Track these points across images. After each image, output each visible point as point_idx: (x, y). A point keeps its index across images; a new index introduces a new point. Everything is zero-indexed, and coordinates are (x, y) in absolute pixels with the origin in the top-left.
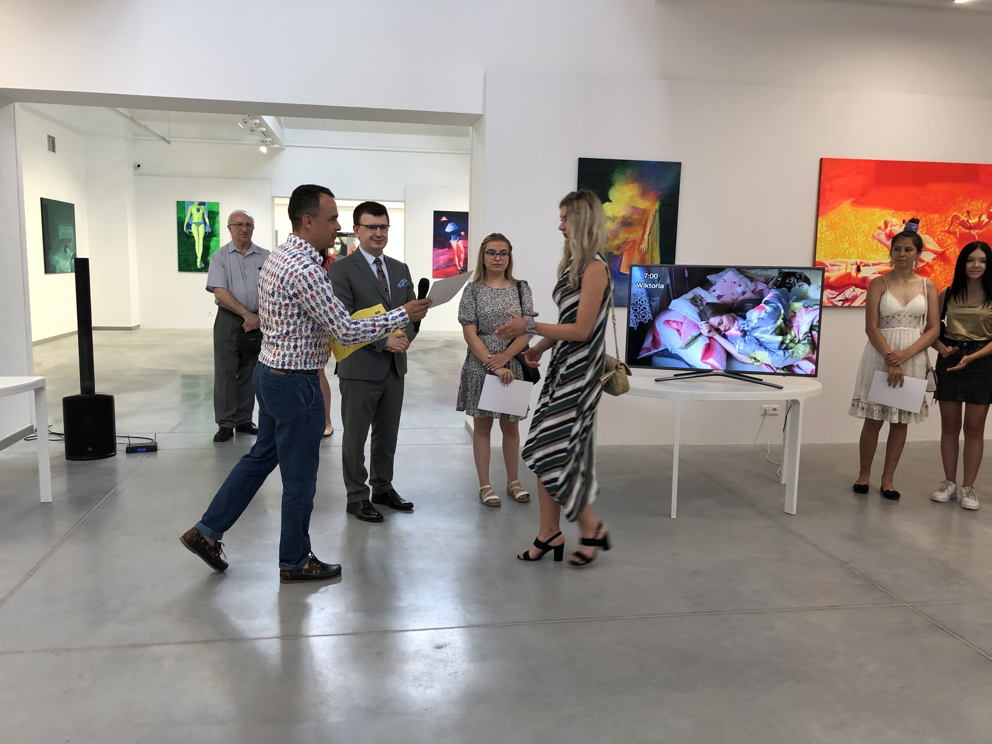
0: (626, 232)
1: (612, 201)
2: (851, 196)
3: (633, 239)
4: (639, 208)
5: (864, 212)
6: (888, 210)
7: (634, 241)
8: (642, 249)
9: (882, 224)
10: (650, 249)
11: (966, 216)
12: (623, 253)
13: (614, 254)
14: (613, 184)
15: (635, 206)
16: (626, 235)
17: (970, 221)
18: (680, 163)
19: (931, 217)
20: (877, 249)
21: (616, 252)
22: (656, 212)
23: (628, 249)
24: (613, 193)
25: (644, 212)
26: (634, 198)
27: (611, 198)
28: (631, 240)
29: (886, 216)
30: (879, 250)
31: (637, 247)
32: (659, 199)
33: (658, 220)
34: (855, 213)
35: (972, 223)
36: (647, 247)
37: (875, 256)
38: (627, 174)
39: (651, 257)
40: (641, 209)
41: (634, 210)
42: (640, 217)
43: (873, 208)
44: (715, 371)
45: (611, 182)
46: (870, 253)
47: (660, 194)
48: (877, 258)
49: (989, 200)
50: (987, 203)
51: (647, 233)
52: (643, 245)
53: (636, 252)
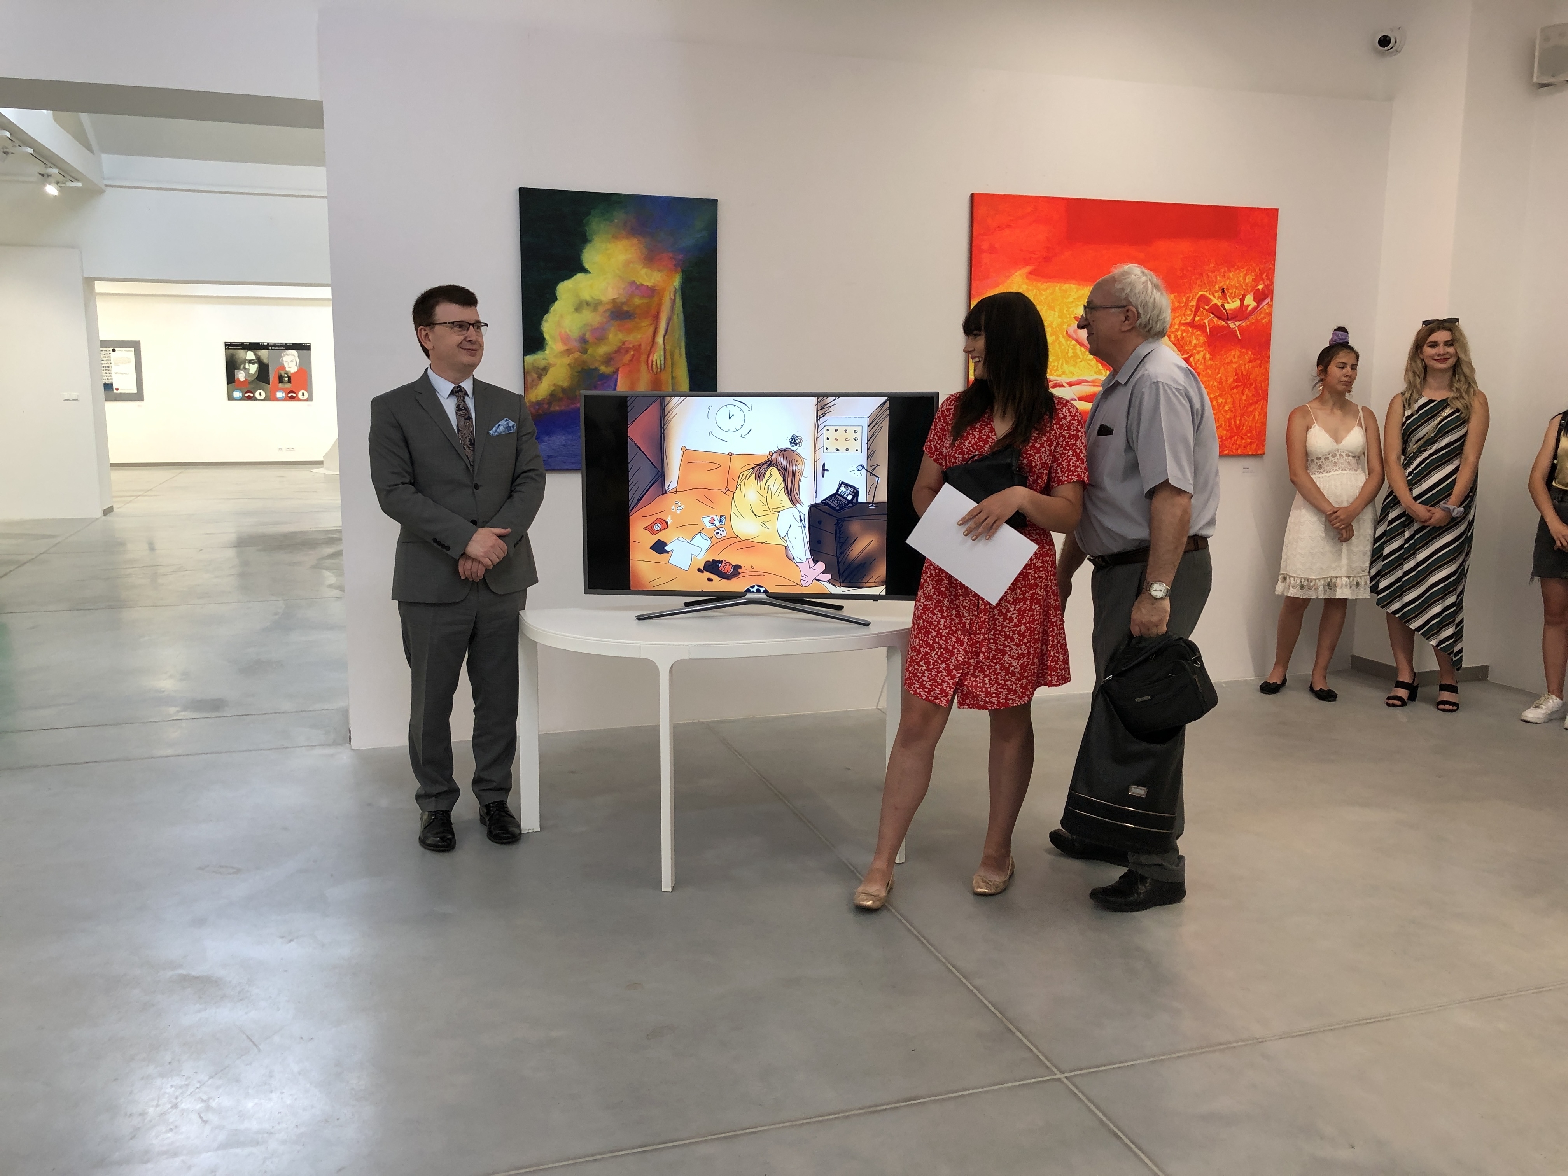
0: (620, 331)
1: (590, 271)
2: (1026, 262)
3: (636, 344)
5: (1049, 291)
7: (638, 348)
8: (654, 363)
9: (1081, 312)
10: (669, 362)
11: (1221, 298)
12: (617, 369)
13: (600, 372)
14: (589, 239)
15: (634, 281)
16: (620, 336)
17: (1227, 306)
18: (715, 201)
20: (1076, 356)
21: (603, 369)
22: (675, 293)
23: (627, 362)
24: (591, 256)
25: (652, 292)
26: (631, 265)
27: (587, 266)
28: (631, 346)
30: (1080, 358)
31: (643, 357)
32: (679, 269)
33: (681, 308)
34: (1035, 292)
35: (1230, 310)
36: (663, 358)
37: (1072, 369)
38: (616, 221)
39: (672, 377)
40: (647, 286)
41: (634, 288)
42: (647, 301)
43: (1066, 283)
44: (749, 596)
45: (586, 235)
46: (1064, 364)
47: (680, 258)
48: (1075, 373)
49: (1257, 270)
50: (1253, 274)
51: (661, 331)
52: (654, 354)
53: (643, 367)
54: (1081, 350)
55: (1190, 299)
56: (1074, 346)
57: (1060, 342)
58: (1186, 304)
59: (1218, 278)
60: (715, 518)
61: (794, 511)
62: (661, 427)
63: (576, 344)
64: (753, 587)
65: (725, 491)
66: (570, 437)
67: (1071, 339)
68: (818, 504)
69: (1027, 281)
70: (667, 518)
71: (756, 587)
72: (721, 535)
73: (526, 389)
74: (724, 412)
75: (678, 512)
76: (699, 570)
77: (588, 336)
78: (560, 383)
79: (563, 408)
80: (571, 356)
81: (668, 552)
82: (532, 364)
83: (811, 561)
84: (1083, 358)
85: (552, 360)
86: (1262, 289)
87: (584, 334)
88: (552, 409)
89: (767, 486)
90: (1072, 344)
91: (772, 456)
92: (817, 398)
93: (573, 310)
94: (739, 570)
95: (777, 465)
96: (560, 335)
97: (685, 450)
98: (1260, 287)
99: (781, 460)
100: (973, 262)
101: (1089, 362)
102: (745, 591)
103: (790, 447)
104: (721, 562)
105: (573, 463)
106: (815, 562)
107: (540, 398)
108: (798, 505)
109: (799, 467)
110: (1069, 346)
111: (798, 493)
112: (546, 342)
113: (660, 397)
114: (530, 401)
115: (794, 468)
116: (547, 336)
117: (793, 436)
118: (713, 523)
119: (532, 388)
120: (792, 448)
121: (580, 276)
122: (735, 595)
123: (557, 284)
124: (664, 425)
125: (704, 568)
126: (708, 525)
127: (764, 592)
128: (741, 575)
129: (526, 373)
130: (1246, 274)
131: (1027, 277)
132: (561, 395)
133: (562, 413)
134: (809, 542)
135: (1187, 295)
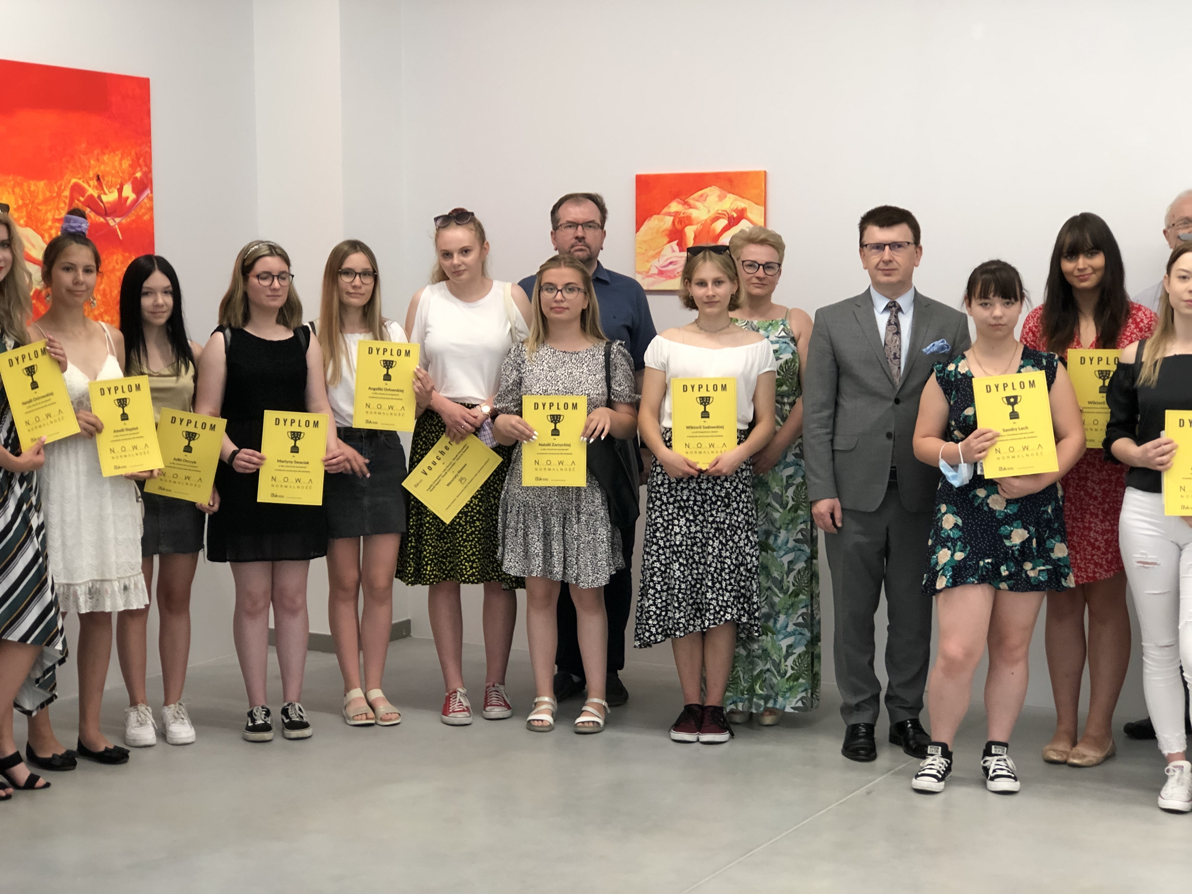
11: (97, 188)
17: (104, 198)
19: (32, 188)
35: (108, 203)
49: (133, 153)
50: (129, 158)
55: (63, 188)
58: (59, 195)
59: (92, 162)
86: (141, 177)
98: (138, 175)
130: (121, 160)
135: (59, 183)
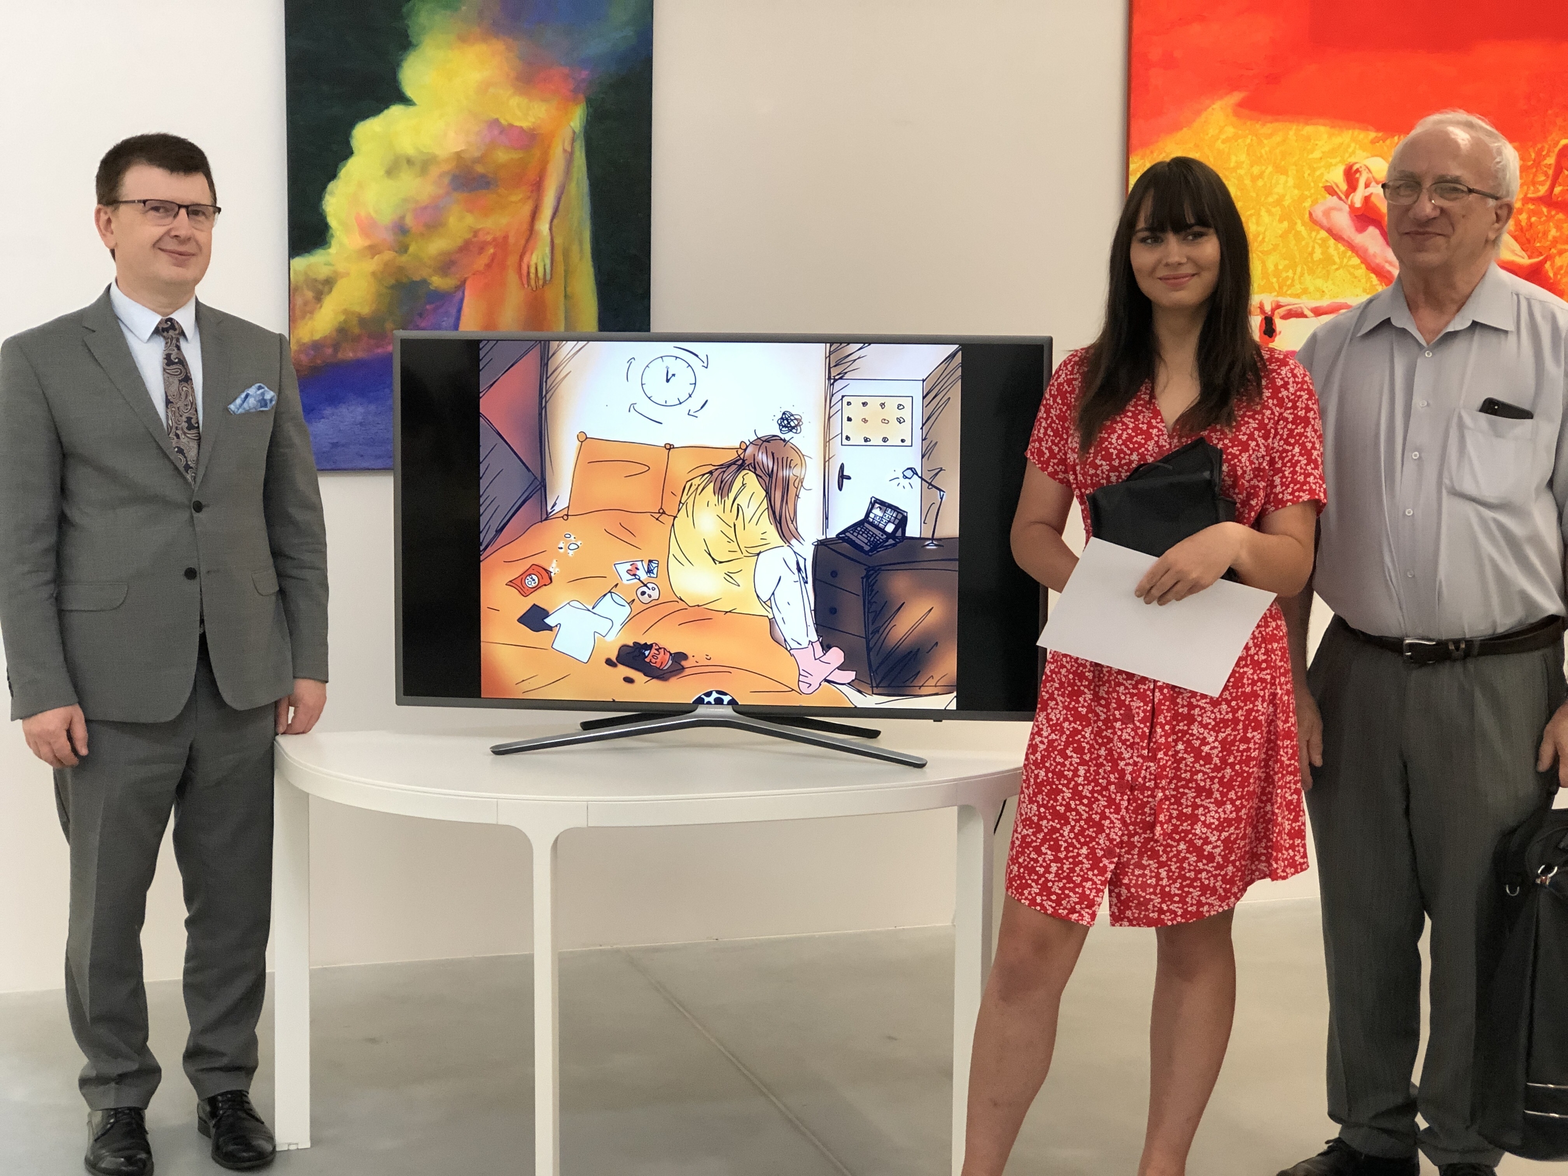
0: (470, 211)
1: (415, 100)
2: (1233, 86)
3: (499, 234)
4: (511, 126)
5: (1278, 138)
6: (1356, 132)
7: (502, 243)
8: (533, 270)
9: (1337, 177)
10: (560, 269)
12: (464, 283)
13: (431, 287)
14: (414, 41)
15: (496, 122)
16: (470, 220)
20: (1327, 260)
21: (438, 282)
22: (573, 141)
23: (481, 268)
24: (416, 74)
25: (530, 140)
26: (492, 90)
27: (409, 91)
28: (489, 238)
29: (1350, 150)
30: (1334, 263)
31: (512, 260)
32: (581, 96)
33: (584, 169)
34: (1248, 141)
36: (548, 262)
37: (1319, 283)
38: (464, 8)
39: (566, 296)
40: (521, 127)
41: (496, 132)
42: (521, 156)
43: (1307, 124)
44: (701, 710)
45: (407, 36)
46: (1306, 275)
47: (583, 76)
48: (1326, 291)
51: (547, 211)
52: (532, 254)
53: (512, 277)
54: (1337, 249)
55: (1544, 153)
56: (1324, 240)
57: (1298, 234)
58: (1537, 163)
60: (639, 564)
61: (786, 552)
62: (541, 397)
63: (388, 237)
64: (708, 694)
65: (657, 516)
66: (372, 407)
67: (1317, 228)
68: (832, 540)
69: (1234, 119)
70: (550, 565)
71: (715, 695)
72: (650, 596)
73: (292, 319)
74: (657, 371)
75: (571, 552)
76: (609, 662)
77: (409, 221)
78: (357, 309)
79: (361, 355)
80: (376, 257)
81: (550, 628)
82: (306, 273)
83: (818, 647)
84: (1342, 262)
85: (341, 267)
87: (403, 218)
88: (340, 356)
89: (735, 506)
90: (1319, 237)
91: (745, 450)
92: (828, 345)
93: (382, 173)
94: (684, 663)
95: (754, 467)
96: (358, 219)
97: (584, 439)
99: (762, 457)
100: (1133, 85)
101: (1352, 270)
102: (694, 702)
103: (778, 433)
104: (649, 647)
105: (378, 457)
106: (826, 648)
107: (317, 337)
108: (794, 542)
109: (796, 471)
110: (1314, 241)
111: (794, 519)
112: (331, 231)
113: (540, 341)
114: (298, 342)
115: (786, 473)
116: (332, 221)
117: (784, 413)
118: (635, 575)
119: (303, 317)
120: (782, 436)
121: (396, 111)
122: (674, 709)
123: (352, 125)
124: (547, 393)
125: (617, 659)
126: (626, 577)
127: (730, 703)
128: (687, 671)
129: (292, 291)
131: (1236, 114)
132: (357, 331)
133: (359, 364)
134: (815, 610)
135: (1539, 146)
